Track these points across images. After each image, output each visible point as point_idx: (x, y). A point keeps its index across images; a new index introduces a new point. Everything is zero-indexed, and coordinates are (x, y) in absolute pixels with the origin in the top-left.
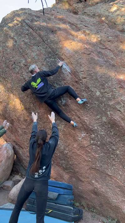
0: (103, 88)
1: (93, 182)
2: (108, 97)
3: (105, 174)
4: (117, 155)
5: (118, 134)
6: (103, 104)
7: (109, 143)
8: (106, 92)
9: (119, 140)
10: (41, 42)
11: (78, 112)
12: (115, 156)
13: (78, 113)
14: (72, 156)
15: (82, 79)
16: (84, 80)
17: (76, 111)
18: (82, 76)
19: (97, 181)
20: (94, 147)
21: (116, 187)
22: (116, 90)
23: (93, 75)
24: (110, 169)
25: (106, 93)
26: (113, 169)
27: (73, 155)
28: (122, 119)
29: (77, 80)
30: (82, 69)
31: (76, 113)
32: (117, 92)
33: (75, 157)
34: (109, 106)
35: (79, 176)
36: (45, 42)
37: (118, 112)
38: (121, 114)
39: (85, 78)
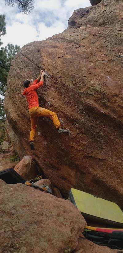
0: (74, 80)
1: (91, 170)
2: (80, 86)
3: (98, 159)
4: (102, 137)
5: (96, 116)
6: (77, 94)
7: (91, 128)
9: (99, 122)
10: (29, 63)
12: (101, 139)
15: (58, 79)
18: (58, 77)
19: (93, 169)
20: (81, 135)
21: (109, 169)
22: (85, 77)
23: (65, 72)
24: (100, 153)
25: (78, 84)
26: (103, 152)
27: (68, 149)
28: (95, 101)
29: (55, 81)
30: (57, 71)
32: (86, 79)
34: (82, 93)
36: (32, 62)
37: (90, 96)
38: (93, 97)
39: (60, 77)
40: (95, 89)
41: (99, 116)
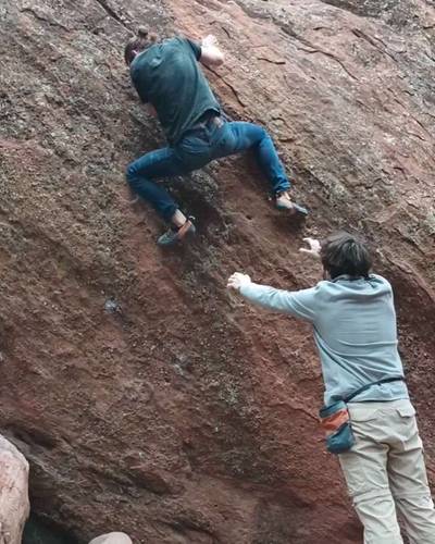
0: (351, 172)
2: (371, 198)
5: (412, 317)
6: (360, 223)
8: (361, 185)
9: (415, 338)
10: (103, 18)
11: (284, 257)
13: (283, 262)
14: (270, 421)
15: (279, 143)
16: (286, 147)
17: (277, 256)
18: (279, 135)
22: (386, 176)
23: (312, 128)
25: (363, 188)
27: (272, 416)
28: (420, 265)
30: (276, 112)
31: (275, 262)
32: (391, 182)
33: (280, 422)
34: (379, 228)
35: (294, 490)
36: (118, 19)
37: (405, 244)
38: (414, 250)
39: (290, 141)
40: (426, 226)
41: (424, 318)
